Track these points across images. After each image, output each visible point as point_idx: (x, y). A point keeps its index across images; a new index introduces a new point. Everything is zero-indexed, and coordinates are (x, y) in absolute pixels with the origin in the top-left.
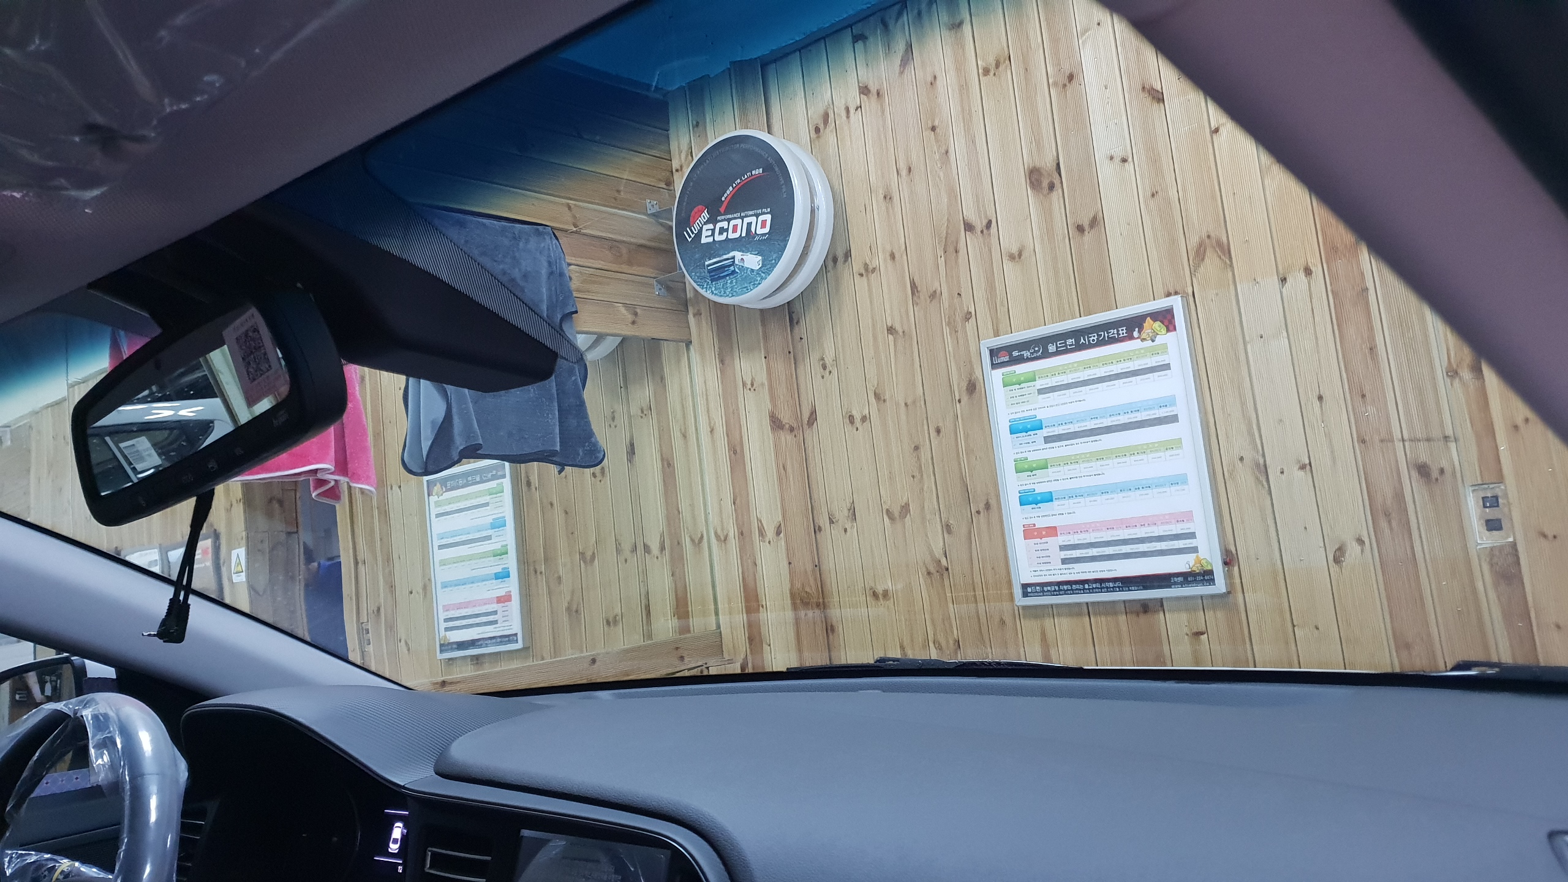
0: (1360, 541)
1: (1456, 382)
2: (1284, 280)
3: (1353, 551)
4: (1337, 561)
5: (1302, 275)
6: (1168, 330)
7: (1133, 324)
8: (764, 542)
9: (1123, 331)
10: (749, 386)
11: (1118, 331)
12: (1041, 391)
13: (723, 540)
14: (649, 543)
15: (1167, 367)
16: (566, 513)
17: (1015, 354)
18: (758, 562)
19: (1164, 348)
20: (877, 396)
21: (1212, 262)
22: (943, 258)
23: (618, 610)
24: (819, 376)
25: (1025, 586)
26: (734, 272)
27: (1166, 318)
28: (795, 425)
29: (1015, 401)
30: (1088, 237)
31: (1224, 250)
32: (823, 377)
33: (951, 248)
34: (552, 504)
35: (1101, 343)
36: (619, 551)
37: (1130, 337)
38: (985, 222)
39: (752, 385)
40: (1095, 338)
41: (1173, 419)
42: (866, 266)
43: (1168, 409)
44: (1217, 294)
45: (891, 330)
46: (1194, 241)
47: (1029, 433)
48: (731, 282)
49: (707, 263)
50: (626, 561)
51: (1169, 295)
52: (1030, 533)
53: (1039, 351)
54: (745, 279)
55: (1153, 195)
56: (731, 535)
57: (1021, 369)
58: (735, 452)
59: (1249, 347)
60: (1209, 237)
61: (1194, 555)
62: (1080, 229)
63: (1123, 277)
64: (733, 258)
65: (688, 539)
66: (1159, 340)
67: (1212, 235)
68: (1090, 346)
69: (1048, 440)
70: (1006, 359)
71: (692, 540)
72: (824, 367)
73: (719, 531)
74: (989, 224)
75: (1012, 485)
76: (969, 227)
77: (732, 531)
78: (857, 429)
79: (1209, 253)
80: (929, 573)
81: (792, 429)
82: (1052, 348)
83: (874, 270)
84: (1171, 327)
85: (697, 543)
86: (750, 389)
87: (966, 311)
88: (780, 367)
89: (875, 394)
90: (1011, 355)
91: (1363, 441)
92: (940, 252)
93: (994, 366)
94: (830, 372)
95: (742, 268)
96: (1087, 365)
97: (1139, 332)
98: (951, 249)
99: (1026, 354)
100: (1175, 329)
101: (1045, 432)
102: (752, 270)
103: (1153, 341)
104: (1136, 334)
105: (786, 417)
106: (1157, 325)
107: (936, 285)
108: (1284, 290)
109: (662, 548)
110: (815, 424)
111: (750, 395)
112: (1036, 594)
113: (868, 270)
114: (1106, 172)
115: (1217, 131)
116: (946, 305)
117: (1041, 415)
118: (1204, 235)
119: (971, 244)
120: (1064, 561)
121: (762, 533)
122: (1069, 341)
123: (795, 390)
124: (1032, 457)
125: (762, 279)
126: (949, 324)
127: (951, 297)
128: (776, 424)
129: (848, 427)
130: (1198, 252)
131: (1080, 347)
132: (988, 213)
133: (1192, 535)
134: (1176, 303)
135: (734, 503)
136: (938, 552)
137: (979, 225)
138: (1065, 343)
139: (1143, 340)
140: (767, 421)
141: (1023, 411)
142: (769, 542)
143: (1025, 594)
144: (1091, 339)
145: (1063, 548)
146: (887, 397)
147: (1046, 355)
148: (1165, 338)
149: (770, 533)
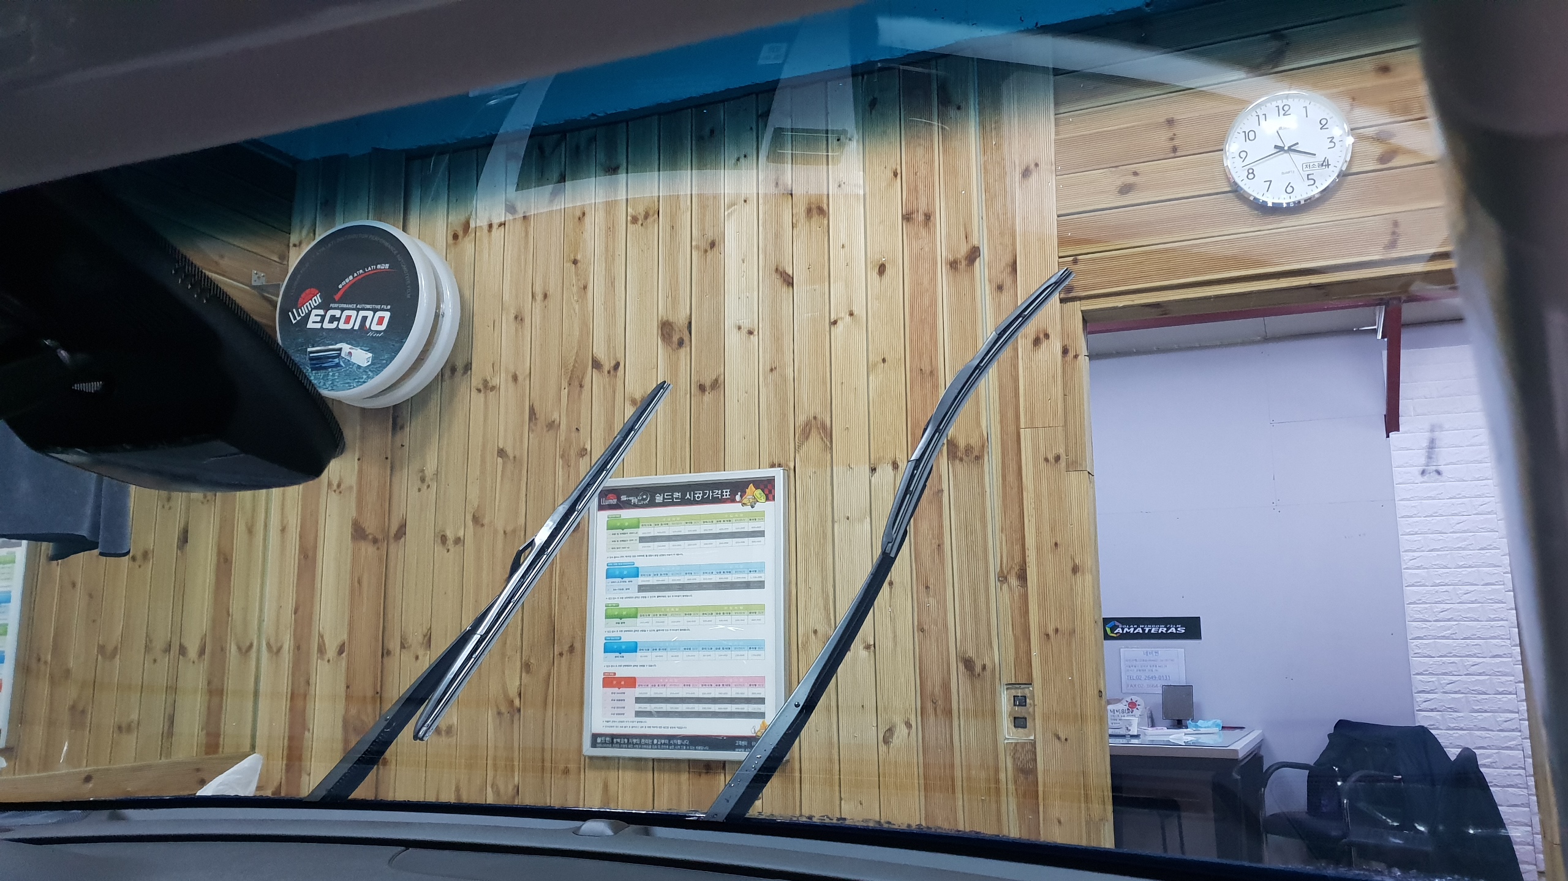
0: (908, 725)
1: (1005, 586)
2: (873, 470)
3: (901, 731)
4: (886, 741)
5: (890, 468)
6: (767, 499)
7: (737, 488)
8: (323, 659)
9: (727, 493)
10: (335, 487)
11: (722, 492)
12: (642, 540)
13: (275, 651)
14: (186, 644)
15: (761, 534)
16: (91, 596)
17: (624, 498)
18: (312, 681)
19: (762, 515)
20: (476, 520)
21: (814, 443)
22: (566, 390)
23: (134, 716)
24: (416, 489)
25: (595, 736)
26: (338, 365)
27: (766, 486)
28: (380, 537)
29: (616, 545)
30: (708, 397)
31: (827, 433)
32: (419, 490)
33: (575, 381)
34: (74, 585)
35: (705, 501)
36: (148, 648)
37: (733, 500)
38: (613, 363)
39: (339, 486)
40: (700, 496)
41: (760, 585)
42: (485, 382)
43: (757, 575)
44: (815, 472)
45: (501, 453)
46: (802, 419)
47: (624, 579)
48: (333, 375)
49: (309, 350)
50: (155, 661)
51: (773, 466)
52: (610, 681)
53: (646, 499)
54: (348, 375)
55: (772, 370)
56: (286, 647)
57: (626, 514)
58: (306, 557)
59: (836, 525)
60: (815, 418)
61: (760, 721)
62: (702, 388)
63: (736, 440)
64: (340, 349)
65: (234, 648)
66: (759, 507)
67: (819, 417)
68: (694, 502)
69: (642, 588)
70: (614, 501)
71: (239, 648)
72: (423, 480)
73: (272, 642)
74: (617, 366)
75: (599, 630)
76: (597, 365)
77: (287, 643)
78: (448, 551)
79: (814, 434)
80: (499, 713)
81: (375, 541)
82: (659, 499)
83: (493, 388)
84: (770, 496)
85: (245, 651)
86: (335, 491)
87: (582, 447)
88: (373, 473)
89: (474, 516)
90: (619, 499)
91: (922, 630)
92: (565, 384)
93: (601, 508)
94: (428, 486)
95: (348, 363)
96: (689, 520)
97: (741, 496)
98: (576, 383)
99: (634, 500)
100: (774, 499)
101: (641, 580)
102: (359, 367)
103: (752, 507)
104: (738, 498)
105: (371, 526)
106: (758, 493)
107: (556, 416)
108: (873, 479)
109: (202, 652)
110: (403, 539)
111: (334, 497)
112: (604, 745)
113: (487, 387)
114: (733, 340)
115: (835, 322)
116: (563, 438)
117: (639, 563)
118: (812, 415)
119: (596, 382)
120: (638, 714)
121: (322, 650)
122: (676, 495)
123: (387, 498)
124: (624, 604)
125: (369, 377)
126: (562, 456)
127: (569, 430)
128: (359, 533)
129: (439, 548)
130: (804, 430)
131: (684, 502)
132: (618, 355)
133: (762, 701)
134: (778, 474)
135: (295, 613)
136: (513, 692)
137: (607, 366)
138: (672, 495)
139: (744, 504)
140: (348, 530)
141: (622, 557)
142: (329, 661)
143: (594, 744)
144: (696, 496)
145: (638, 700)
146: (486, 521)
147: (653, 504)
148: (763, 506)
149: (331, 651)
